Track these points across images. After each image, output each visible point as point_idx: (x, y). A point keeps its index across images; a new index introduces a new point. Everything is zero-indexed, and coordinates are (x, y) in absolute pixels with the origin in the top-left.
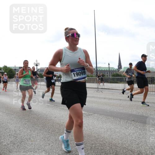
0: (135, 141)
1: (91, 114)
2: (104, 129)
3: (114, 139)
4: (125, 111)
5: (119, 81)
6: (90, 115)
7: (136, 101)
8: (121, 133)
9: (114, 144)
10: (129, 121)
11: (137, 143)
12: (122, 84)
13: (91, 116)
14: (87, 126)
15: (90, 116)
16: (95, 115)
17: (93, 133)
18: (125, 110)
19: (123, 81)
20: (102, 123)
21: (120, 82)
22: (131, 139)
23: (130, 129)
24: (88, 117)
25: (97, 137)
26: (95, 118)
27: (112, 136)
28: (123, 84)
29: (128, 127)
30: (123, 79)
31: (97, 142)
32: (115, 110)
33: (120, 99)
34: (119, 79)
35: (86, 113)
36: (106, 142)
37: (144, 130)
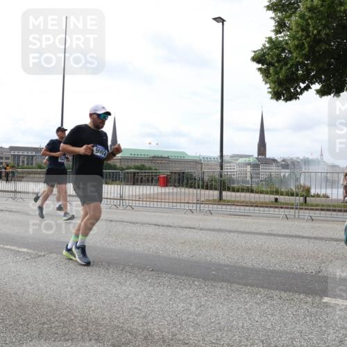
0: (140, 310)
1: (42, 254)
2: (71, 288)
3: (93, 308)
4: (119, 246)
5: (110, 178)
6: (39, 256)
7: (145, 224)
8: (109, 295)
9: (94, 320)
10: (126, 268)
11: (143, 314)
12: (116, 186)
13: (42, 258)
14: (32, 282)
15: (39, 259)
16: (51, 255)
17: (45, 298)
18: (120, 244)
19: (119, 180)
20: (68, 274)
21: (113, 180)
22: (130, 306)
23: (130, 284)
24: (35, 262)
25: (55, 308)
26: (50, 263)
27: (89, 302)
28: (119, 186)
29: (126, 282)
30: (119, 175)
31: (54, 317)
32: (99, 244)
33: (110, 219)
34: (110, 175)
35: (30, 251)
36: (76, 317)
37: (158, 286)
